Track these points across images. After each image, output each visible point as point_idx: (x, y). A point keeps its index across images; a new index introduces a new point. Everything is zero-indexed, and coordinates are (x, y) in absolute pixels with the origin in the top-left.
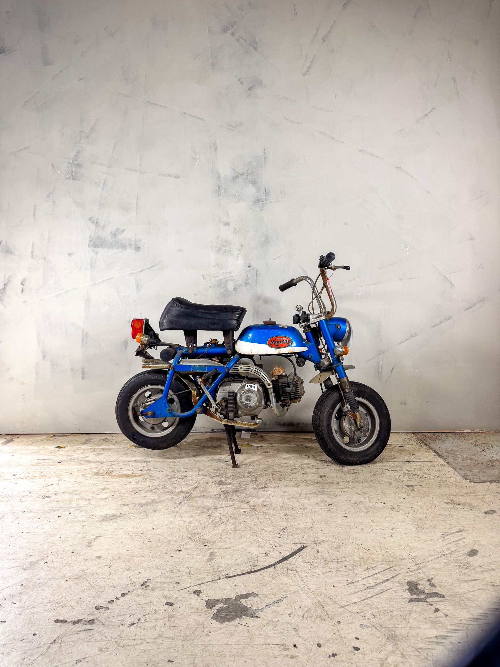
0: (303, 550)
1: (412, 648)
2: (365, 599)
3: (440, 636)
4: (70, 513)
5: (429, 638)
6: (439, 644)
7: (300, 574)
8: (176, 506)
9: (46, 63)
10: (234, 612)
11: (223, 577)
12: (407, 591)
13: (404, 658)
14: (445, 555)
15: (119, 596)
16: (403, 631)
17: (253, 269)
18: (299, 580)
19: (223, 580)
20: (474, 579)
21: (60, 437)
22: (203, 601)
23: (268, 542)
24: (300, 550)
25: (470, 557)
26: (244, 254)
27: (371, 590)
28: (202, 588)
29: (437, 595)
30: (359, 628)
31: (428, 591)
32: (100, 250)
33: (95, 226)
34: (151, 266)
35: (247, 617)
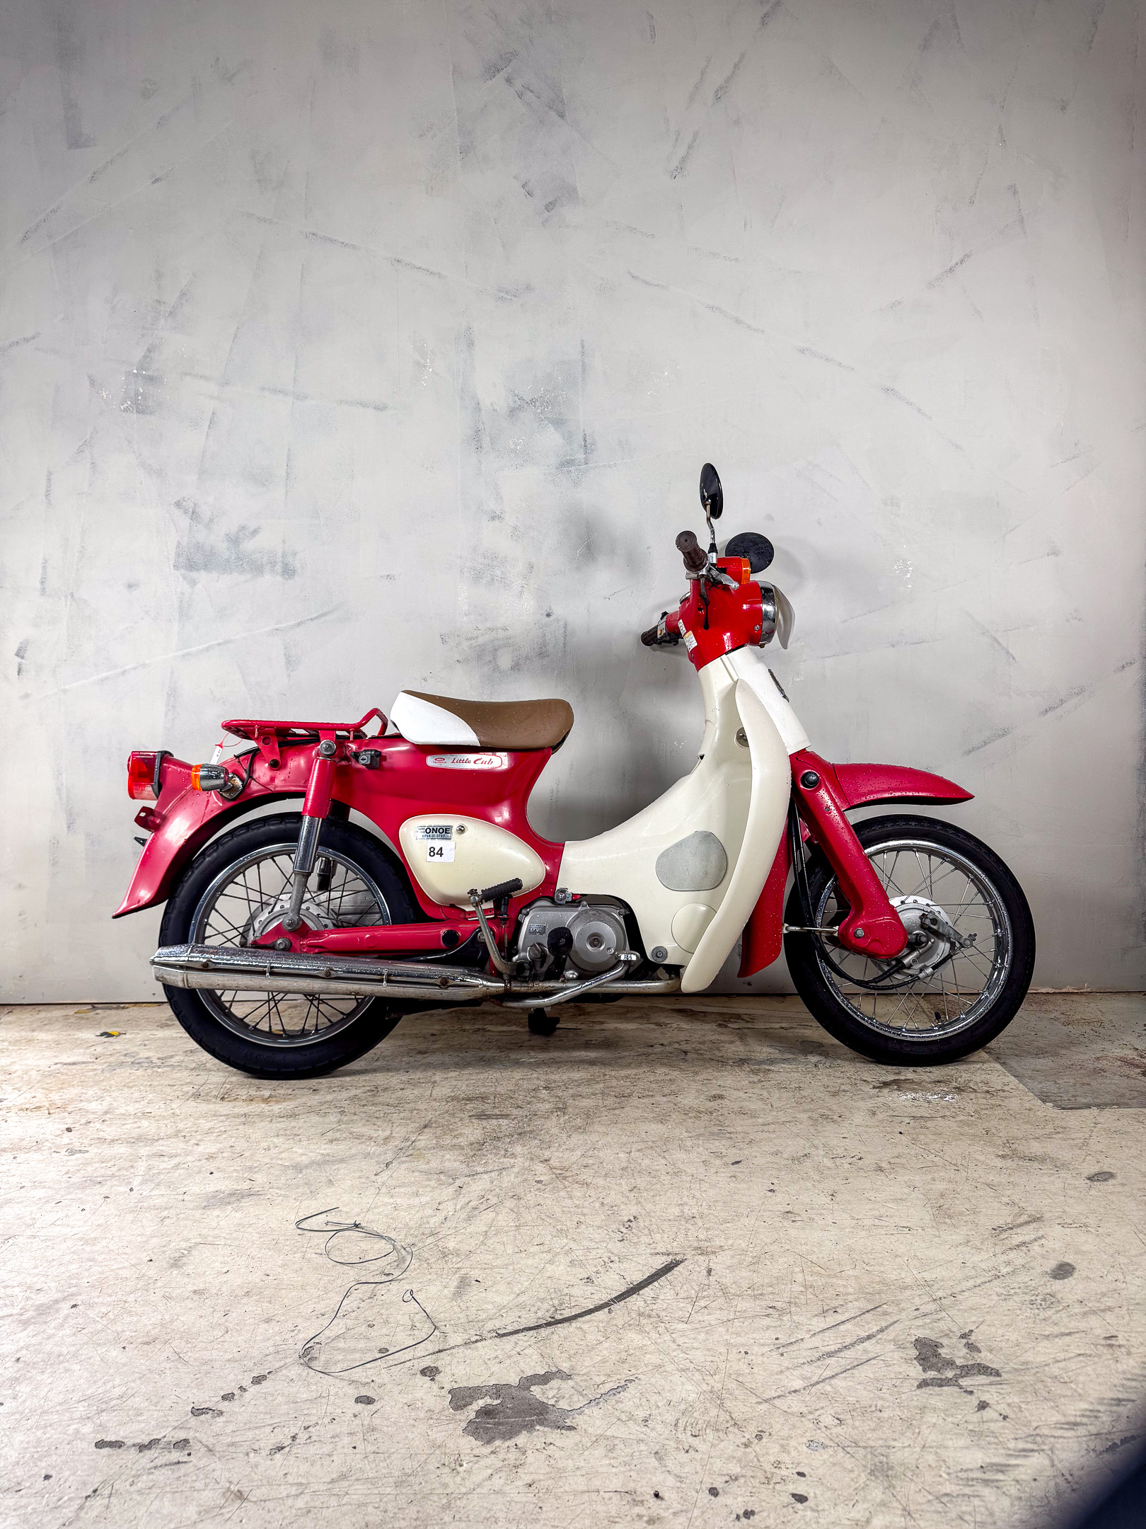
0: (675, 1269)
1: (926, 1494)
2: (818, 1383)
3: (992, 1465)
4: (131, 1190)
5: (966, 1471)
6: (988, 1485)
7: (667, 1326)
8: (381, 1170)
9: (76, 141)
10: (517, 1417)
11: (490, 1335)
12: (915, 1362)
13: (908, 1518)
14: (999, 1277)
15: (246, 1383)
16: (906, 1455)
17: (558, 621)
18: (666, 1338)
19: (490, 1341)
20: (1067, 1331)
21: (109, 1012)
22: (444, 1392)
23: (594, 1252)
24: (668, 1269)
25: (1057, 1281)
26: (536, 586)
27: (832, 1361)
28: (442, 1361)
29: (984, 1370)
30: (805, 1449)
31: (962, 1360)
32: (202, 577)
33: (189, 521)
34: (321, 612)
35: (546, 1429)
